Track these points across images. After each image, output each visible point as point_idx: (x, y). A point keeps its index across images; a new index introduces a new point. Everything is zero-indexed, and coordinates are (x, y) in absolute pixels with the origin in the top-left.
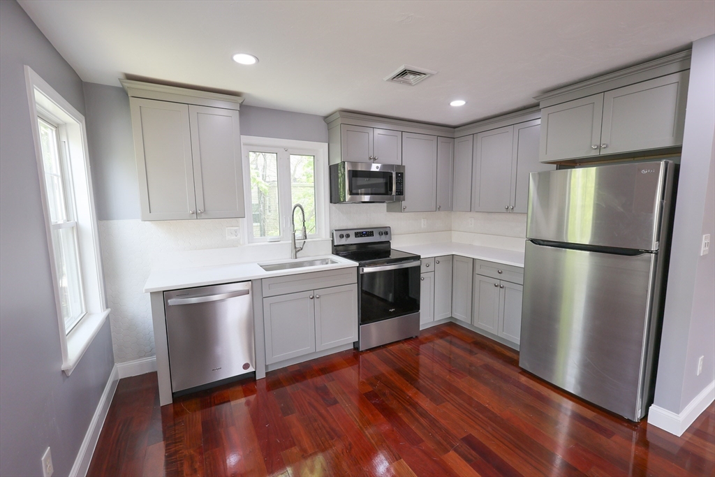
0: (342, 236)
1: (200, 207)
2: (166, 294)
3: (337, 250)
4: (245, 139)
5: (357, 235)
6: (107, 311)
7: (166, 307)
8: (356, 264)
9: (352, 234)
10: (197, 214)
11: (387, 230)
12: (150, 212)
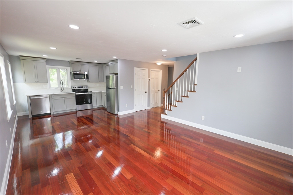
0: (74, 87)
1: (37, 81)
2: (30, 96)
3: (73, 90)
4: (47, 66)
5: (78, 87)
6: (16, 101)
7: (30, 99)
8: (75, 93)
9: (77, 87)
10: (36, 82)
11: (87, 86)
12: (26, 81)
